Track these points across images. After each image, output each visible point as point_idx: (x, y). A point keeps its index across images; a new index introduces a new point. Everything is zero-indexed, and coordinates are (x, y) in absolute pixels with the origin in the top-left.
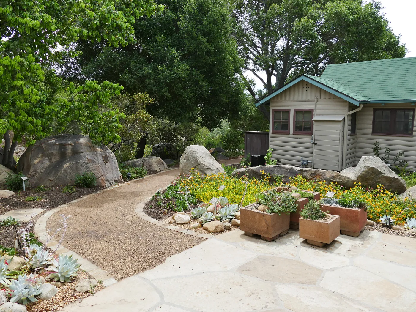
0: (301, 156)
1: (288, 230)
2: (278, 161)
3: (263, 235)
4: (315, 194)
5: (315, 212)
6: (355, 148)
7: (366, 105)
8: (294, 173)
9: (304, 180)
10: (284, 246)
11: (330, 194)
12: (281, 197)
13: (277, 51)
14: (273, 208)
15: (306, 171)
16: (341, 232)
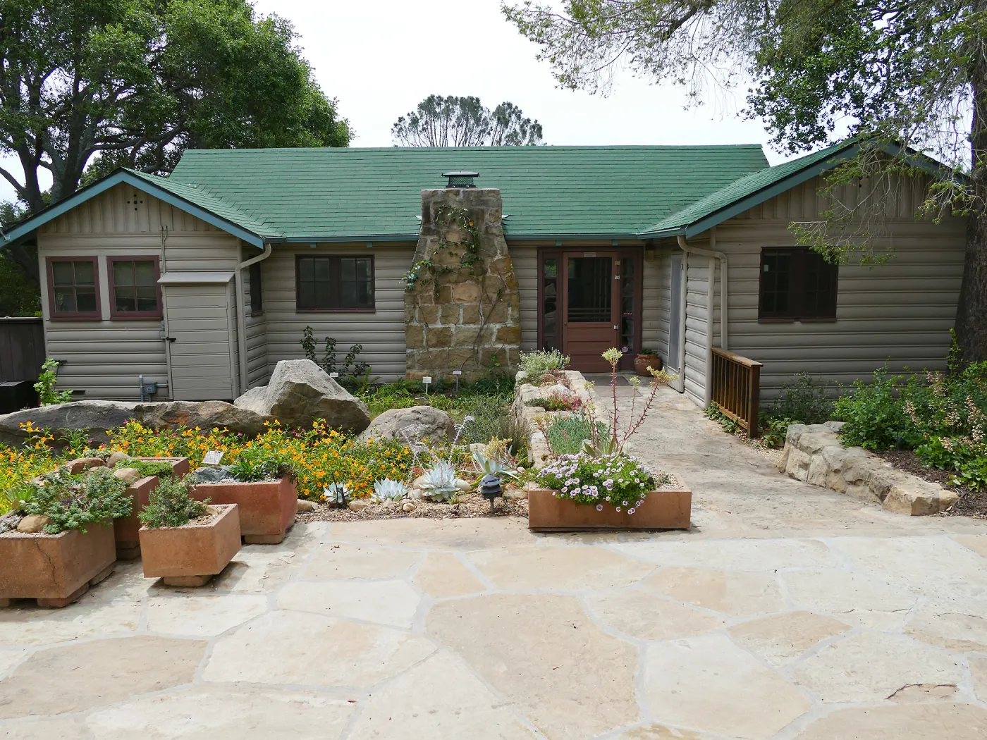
0: (136, 374)
1: (114, 564)
2: (75, 393)
3: (40, 595)
4: (174, 463)
5: (176, 507)
6: (264, 343)
7: (280, 246)
8: (118, 418)
9: (147, 433)
10: (106, 609)
11: (213, 457)
12: (84, 485)
13: (48, 101)
14: (63, 517)
15: (150, 409)
16: (245, 541)
